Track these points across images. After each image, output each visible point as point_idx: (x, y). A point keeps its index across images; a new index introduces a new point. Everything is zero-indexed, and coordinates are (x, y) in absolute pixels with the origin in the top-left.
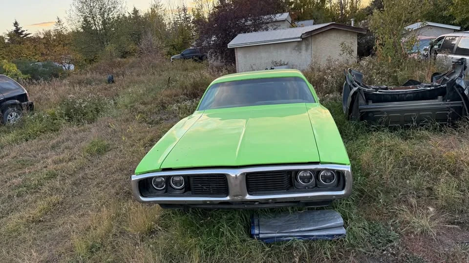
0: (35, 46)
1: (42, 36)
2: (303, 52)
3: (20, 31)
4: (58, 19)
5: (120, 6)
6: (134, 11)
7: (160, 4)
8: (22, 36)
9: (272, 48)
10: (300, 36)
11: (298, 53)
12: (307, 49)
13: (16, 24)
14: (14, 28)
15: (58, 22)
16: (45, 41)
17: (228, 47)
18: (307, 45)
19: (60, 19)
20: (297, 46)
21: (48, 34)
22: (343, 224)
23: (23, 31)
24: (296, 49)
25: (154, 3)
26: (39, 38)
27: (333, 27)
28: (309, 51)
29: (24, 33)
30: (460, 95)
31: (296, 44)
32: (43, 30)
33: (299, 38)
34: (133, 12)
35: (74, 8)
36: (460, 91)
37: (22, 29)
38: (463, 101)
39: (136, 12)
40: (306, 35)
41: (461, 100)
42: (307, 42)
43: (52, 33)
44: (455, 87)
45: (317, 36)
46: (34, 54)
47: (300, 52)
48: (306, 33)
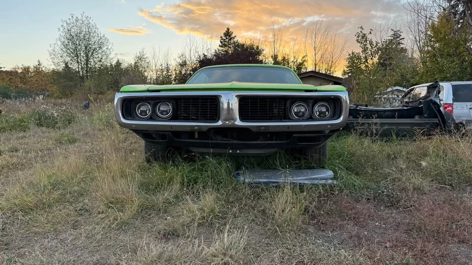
0: (11, 79)
1: (20, 71)
4: (39, 62)
5: (106, 47)
6: (117, 63)
7: (145, 56)
15: (38, 65)
16: (22, 75)
19: (41, 62)
21: (26, 70)
22: (332, 176)
25: (139, 55)
26: (17, 72)
27: (312, 74)
30: (436, 112)
32: (22, 65)
34: (115, 64)
35: (59, 43)
36: (435, 108)
38: (440, 119)
39: (119, 64)
41: (437, 117)
43: (30, 70)
44: (431, 104)
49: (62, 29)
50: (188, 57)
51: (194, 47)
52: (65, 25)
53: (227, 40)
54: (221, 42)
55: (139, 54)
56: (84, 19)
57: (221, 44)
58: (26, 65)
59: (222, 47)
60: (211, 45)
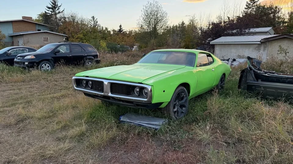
1: (128, 33)
2: (261, 51)
3: (121, 30)
8: (122, 32)
9: (239, 46)
10: (259, 40)
11: (257, 52)
12: (264, 50)
13: (120, 26)
14: (119, 28)
16: (128, 35)
17: (211, 44)
18: (265, 48)
20: (257, 47)
21: (131, 32)
23: (123, 30)
24: (257, 49)
27: (285, 36)
28: (266, 51)
29: (123, 31)
31: (257, 45)
32: (129, 30)
33: (259, 42)
34: (181, 24)
37: (123, 29)
39: (183, 23)
40: (264, 40)
42: (265, 45)
45: (273, 42)
46: (121, 41)
47: (259, 52)
48: (264, 39)
49: (143, 10)
50: (223, 18)
51: (227, 11)
52: (145, 8)
53: (252, 4)
54: (247, 6)
55: (191, 18)
56: (155, 3)
57: (246, 7)
58: (131, 30)
59: (247, 9)
60: (240, 8)
